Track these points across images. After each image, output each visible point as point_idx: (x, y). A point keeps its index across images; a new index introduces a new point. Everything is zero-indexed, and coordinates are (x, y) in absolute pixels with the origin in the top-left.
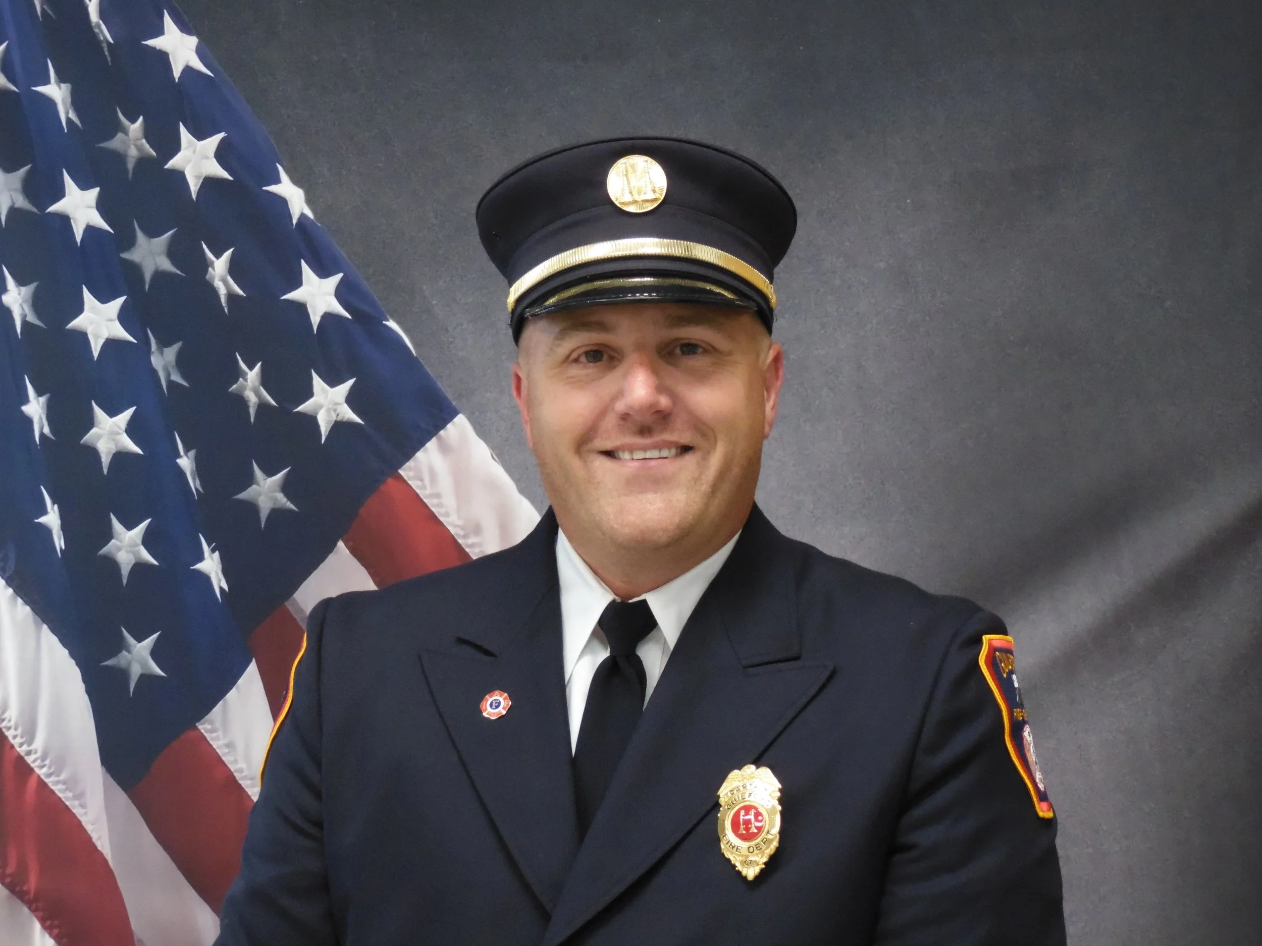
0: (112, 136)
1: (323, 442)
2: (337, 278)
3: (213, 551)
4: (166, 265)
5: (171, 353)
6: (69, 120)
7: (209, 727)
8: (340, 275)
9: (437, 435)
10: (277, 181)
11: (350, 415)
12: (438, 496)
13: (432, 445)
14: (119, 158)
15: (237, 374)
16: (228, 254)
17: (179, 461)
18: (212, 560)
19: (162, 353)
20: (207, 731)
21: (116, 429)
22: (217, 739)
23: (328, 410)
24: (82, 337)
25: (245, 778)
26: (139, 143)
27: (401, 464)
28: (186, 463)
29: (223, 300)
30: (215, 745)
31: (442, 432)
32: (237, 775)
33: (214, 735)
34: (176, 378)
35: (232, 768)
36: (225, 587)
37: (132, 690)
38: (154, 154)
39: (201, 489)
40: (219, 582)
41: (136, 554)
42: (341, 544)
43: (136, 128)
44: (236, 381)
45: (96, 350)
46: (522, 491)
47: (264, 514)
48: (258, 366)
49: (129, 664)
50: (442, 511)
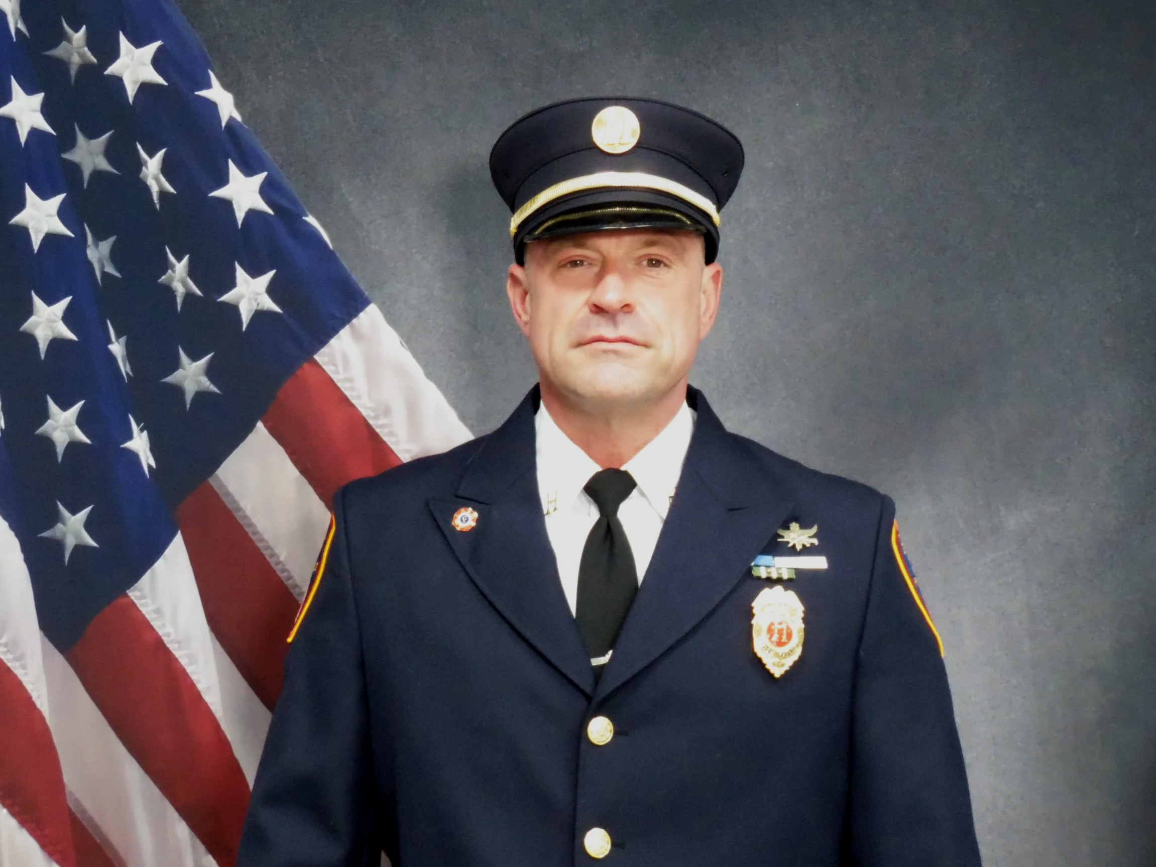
0: (56, 44)
1: (244, 329)
2: (260, 177)
3: (142, 430)
4: (104, 165)
5: (106, 246)
6: (18, 31)
7: (137, 594)
8: (265, 174)
9: (350, 324)
10: (208, 86)
11: (270, 305)
12: (350, 380)
13: (345, 333)
14: (62, 65)
15: (166, 266)
16: (161, 154)
17: (111, 347)
18: (141, 438)
19: (97, 246)
20: (137, 598)
21: (53, 317)
22: (146, 605)
23: (250, 300)
24: (23, 232)
25: (172, 642)
26: (81, 50)
27: (316, 350)
28: (117, 348)
29: (155, 197)
30: (144, 610)
31: (355, 321)
32: (165, 639)
33: (143, 601)
34: (110, 269)
35: (161, 632)
36: (153, 464)
37: (67, 559)
38: (95, 60)
39: (131, 374)
40: (147, 460)
41: (70, 433)
42: (260, 425)
43: (79, 37)
44: (164, 273)
45: (36, 243)
46: (429, 376)
47: (189, 397)
48: (186, 259)
49: (64, 534)
50: (354, 394)
